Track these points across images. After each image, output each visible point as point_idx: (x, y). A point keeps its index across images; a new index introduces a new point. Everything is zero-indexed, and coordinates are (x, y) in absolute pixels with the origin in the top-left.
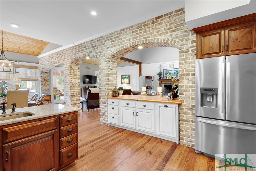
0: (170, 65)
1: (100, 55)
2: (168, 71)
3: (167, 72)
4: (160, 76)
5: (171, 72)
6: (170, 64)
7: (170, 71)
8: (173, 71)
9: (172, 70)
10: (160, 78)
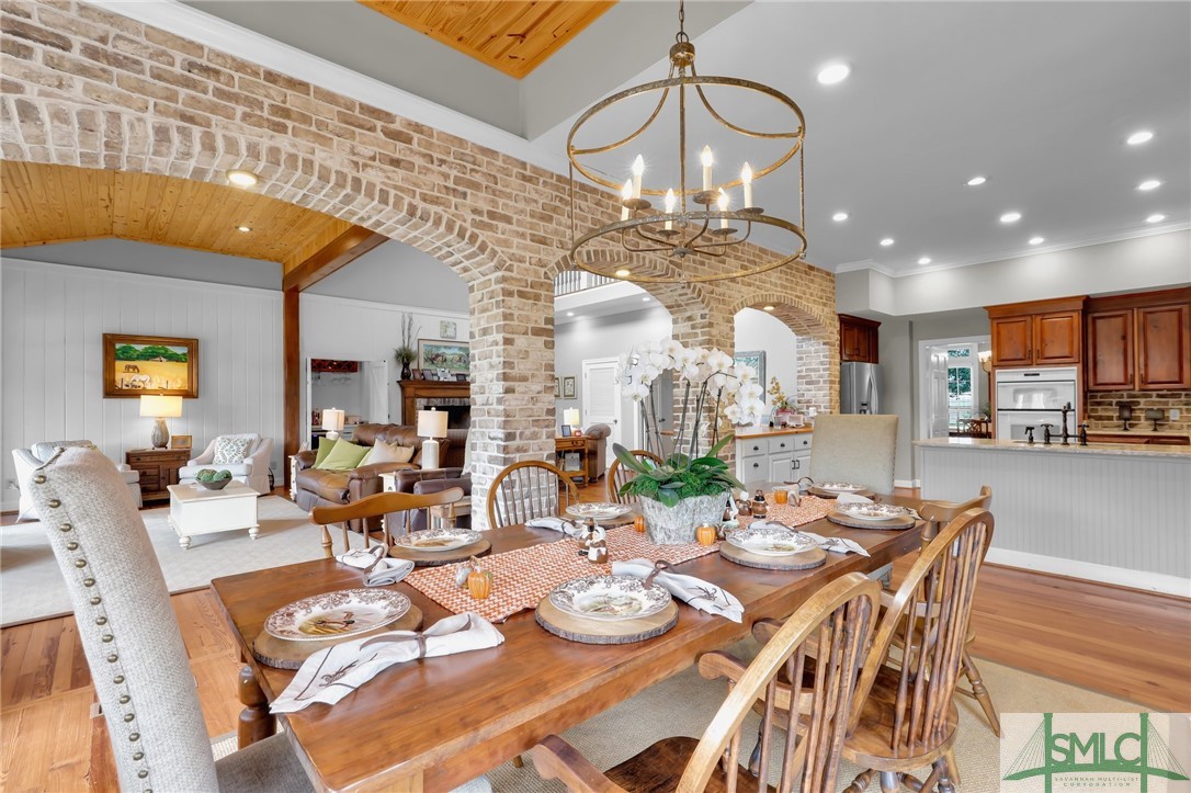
0: (445, 326)
1: (712, 292)
2: (438, 347)
3: (435, 352)
4: (406, 365)
5: (448, 352)
6: (443, 319)
7: (442, 350)
8: (456, 351)
9: (450, 348)
10: (405, 376)
